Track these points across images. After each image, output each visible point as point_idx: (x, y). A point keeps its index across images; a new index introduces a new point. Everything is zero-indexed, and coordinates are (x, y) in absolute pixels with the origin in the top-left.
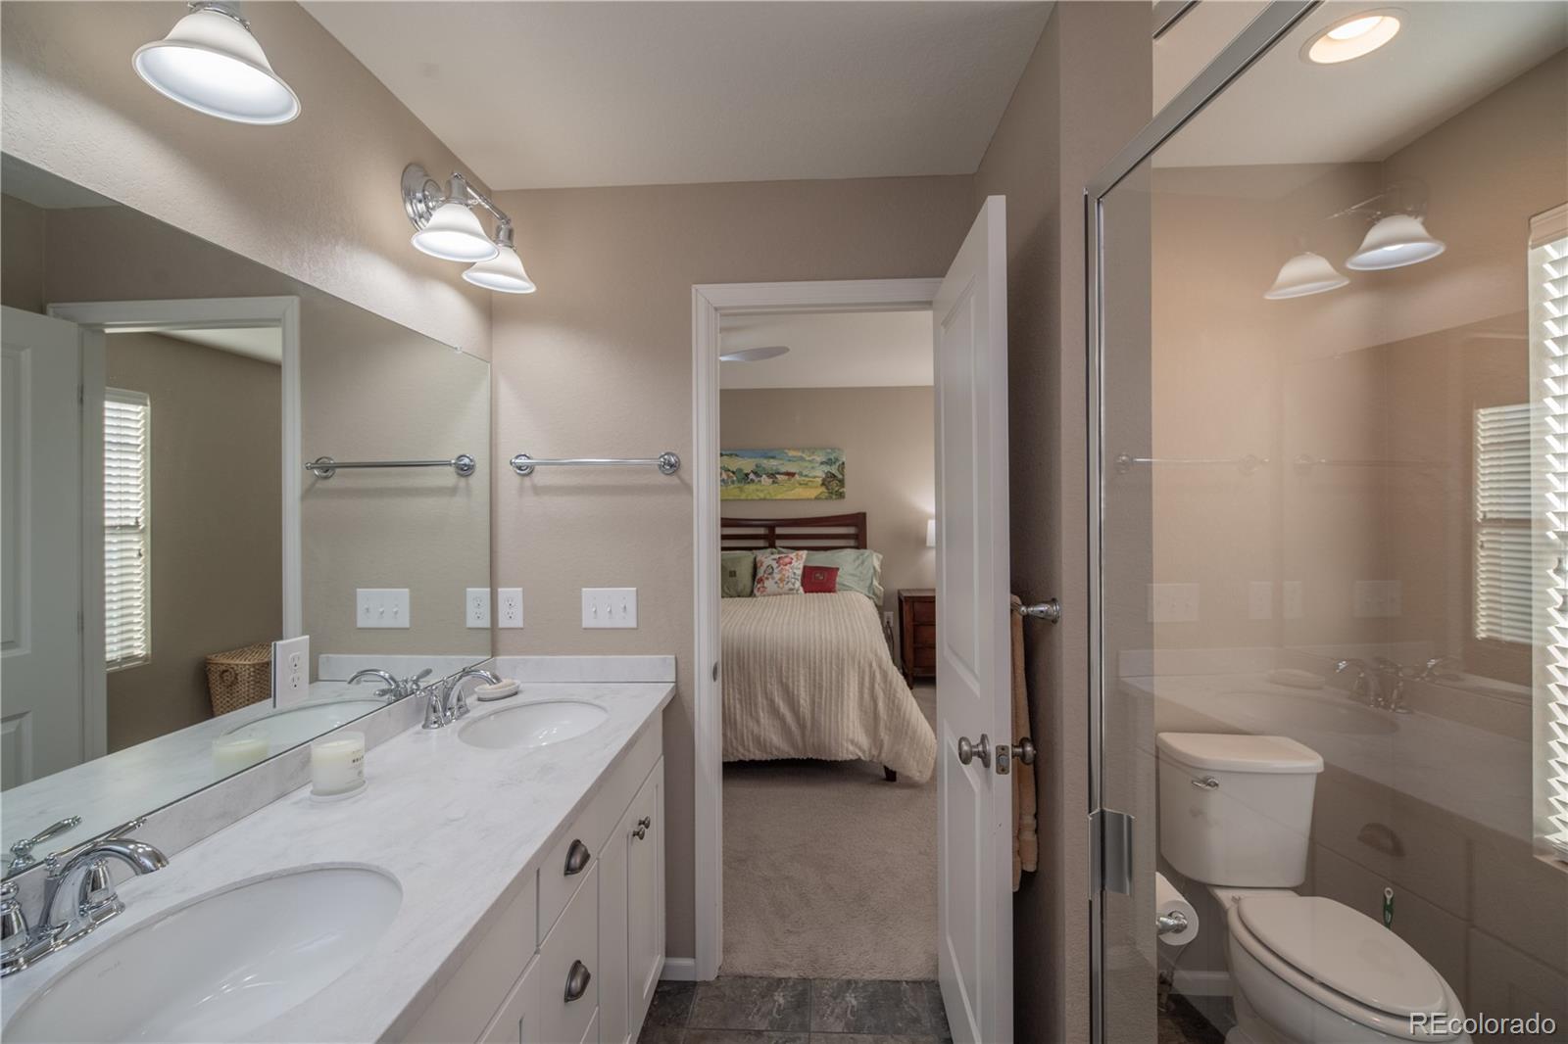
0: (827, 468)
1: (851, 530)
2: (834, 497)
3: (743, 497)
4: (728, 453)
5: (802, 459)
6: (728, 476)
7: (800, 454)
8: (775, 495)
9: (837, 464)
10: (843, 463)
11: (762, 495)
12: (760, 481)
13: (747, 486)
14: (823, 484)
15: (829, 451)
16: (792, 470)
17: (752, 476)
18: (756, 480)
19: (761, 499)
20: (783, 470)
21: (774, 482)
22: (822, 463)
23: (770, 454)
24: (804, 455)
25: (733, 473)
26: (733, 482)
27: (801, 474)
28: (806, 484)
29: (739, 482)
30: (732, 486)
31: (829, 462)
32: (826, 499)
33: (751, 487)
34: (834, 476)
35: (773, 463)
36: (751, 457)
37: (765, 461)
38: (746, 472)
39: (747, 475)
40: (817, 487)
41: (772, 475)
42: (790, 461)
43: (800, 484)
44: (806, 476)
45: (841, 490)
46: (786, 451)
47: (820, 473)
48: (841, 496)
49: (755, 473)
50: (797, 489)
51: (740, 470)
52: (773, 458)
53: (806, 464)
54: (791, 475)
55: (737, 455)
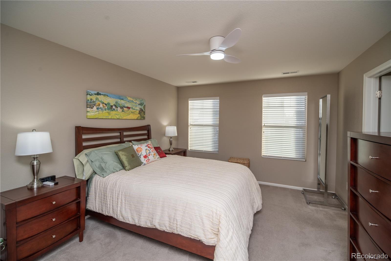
0: (140, 107)
1: (146, 132)
2: (142, 119)
3: (110, 118)
4: (103, 94)
5: (133, 102)
6: (103, 106)
7: (132, 99)
8: (123, 117)
9: (143, 105)
10: (145, 105)
11: (118, 117)
12: (117, 110)
13: (112, 112)
14: (139, 113)
15: (141, 99)
16: (129, 106)
17: (114, 107)
18: (116, 109)
19: (117, 119)
20: (126, 106)
21: (123, 111)
22: (139, 104)
23: (122, 98)
24: (133, 100)
25: (106, 104)
26: (105, 110)
27: (132, 108)
28: (134, 113)
29: (108, 109)
30: (105, 111)
31: (141, 104)
32: (140, 119)
33: (113, 113)
34: (142, 110)
35: (122, 102)
36: (114, 98)
37: (119, 101)
38: (111, 105)
39: (112, 106)
40: (137, 114)
41: (122, 108)
42: (128, 102)
43: (132, 113)
44: (134, 109)
45: (144, 116)
46: (127, 97)
47: (138, 108)
48: (144, 118)
49: (115, 106)
50: (131, 115)
51: (109, 104)
52: (122, 99)
53: (134, 104)
54: (129, 108)
55: (108, 96)
